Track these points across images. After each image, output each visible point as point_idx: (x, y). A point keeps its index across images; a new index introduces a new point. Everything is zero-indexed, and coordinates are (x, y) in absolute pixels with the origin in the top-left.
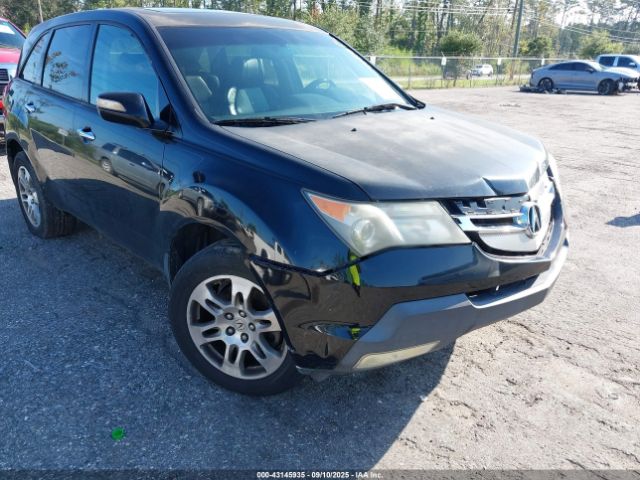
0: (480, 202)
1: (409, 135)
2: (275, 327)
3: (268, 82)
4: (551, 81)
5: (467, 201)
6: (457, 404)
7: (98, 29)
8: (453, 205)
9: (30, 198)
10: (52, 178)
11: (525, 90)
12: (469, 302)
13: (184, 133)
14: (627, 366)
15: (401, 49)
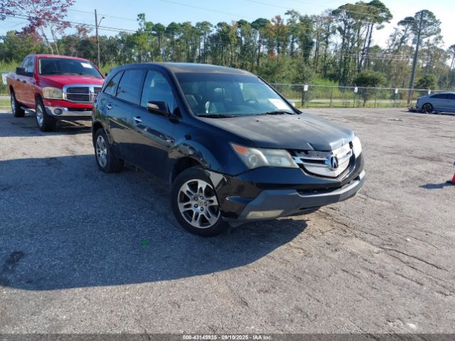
0: (306, 152)
1: (282, 124)
2: (215, 203)
3: (227, 99)
4: (431, 105)
5: (299, 151)
6: (298, 248)
7: (147, 73)
8: (293, 152)
9: (101, 152)
10: (116, 141)
11: (412, 111)
12: (297, 193)
13: (184, 120)
14: (391, 243)
15: (330, 80)
